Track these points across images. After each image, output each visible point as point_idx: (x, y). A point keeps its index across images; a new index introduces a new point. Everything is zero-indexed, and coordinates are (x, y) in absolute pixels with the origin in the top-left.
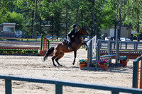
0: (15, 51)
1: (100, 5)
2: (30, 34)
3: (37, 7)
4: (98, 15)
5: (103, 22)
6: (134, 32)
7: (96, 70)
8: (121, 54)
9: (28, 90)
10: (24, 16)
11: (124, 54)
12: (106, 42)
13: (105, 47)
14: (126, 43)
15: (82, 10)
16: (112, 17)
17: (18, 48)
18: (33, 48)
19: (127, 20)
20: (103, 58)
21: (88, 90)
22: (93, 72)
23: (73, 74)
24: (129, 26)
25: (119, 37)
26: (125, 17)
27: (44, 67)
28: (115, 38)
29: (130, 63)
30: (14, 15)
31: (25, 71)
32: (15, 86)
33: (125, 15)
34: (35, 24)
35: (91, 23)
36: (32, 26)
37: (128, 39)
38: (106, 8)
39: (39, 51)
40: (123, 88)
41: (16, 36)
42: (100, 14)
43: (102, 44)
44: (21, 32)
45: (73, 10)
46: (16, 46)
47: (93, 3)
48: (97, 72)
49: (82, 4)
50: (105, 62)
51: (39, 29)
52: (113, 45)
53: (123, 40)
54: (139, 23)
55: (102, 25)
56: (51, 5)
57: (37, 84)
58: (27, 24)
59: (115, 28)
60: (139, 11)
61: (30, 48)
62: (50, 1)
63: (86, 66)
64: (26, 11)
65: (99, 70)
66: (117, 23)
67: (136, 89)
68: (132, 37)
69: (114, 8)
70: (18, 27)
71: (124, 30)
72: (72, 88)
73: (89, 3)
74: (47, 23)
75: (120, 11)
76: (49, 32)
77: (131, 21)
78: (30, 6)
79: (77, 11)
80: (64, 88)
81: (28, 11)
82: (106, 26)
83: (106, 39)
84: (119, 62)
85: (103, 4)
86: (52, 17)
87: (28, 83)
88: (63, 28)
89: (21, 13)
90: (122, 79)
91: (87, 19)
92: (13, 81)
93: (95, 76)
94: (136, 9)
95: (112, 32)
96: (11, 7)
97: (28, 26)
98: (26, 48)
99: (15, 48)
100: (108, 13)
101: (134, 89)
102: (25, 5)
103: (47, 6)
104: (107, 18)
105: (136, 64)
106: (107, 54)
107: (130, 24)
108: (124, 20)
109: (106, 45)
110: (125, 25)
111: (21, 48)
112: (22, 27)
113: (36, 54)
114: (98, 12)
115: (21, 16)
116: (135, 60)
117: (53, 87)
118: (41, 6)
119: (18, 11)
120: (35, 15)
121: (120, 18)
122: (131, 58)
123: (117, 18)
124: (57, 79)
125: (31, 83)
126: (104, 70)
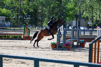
0: (5, 37)
1: (66, 3)
2: (16, 24)
3: (21, 5)
4: (64, 11)
5: (68, 16)
6: (90, 23)
7: (63, 50)
8: (81, 39)
9: (15, 65)
10: (12, 11)
11: (83, 39)
12: (70, 30)
13: (69, 33)
14: (84, 31)
15: (53, 7)
16: (74, 12)
17: (7, 34)
18: (18, 34)
19: (85, 14)
20: (68, 41)
21: (57, 64)
22: (61, 51)
23: (46, 53)
24: (87, 19)
25: (79, 26)
26: (83, 12)
27: (26, 48)
28: (76, 27)
29: (87, 45)
30: (4, 11)
31: (12, 51)
32: (5, 61)
33: (84, 11)
34: (19, 17)
35: (60, 16)
36: (18, 18)
37: (85, 28)
38: (70, 6)
39: (22, 36)
40: (82, 62)
41: (5, 26)
42: (66, 10)
43: (67, 32)
44: (9, 23)
45: (46, 7)
46: (6, 33)
47: (61, 2)
48: (63, 51)
49: (53, 3)
50: (69, 44)
51: (22, 21)
52: (75, 32)
53: (82, 28)
54: (93, 16)
55: (67, 18)
56: (31, 4)
57: (21, 60)
58: (14, 17)
59: (77, 20)
60: (93, 8)
61: (16, 34)
62: (30, 1)
63: (56, 47)
64: (13, 8)
65: (65, 50)
66: (77, 17)
67: (91, 63)
68: (88, 27)
69: (76, 6)
70: (7, 20)
71: (82, 21)
72: (46, 63)
73: (57, 2)
74: (28, 17)
75: (80, 8)
76: (30, 23)
77: (87, 15)
78: (16, 5)
79: (49, 8)
80: (40, 63)
81: (14, 8)
82: (70, 18)
83: (70, 28)
84: (79, 44)
85: (68, 3)
86: (32, 12)
87: (14, 60)
88: (40, 20)
89: (9, 9)
90: (81, 56)
91: (57, 14)
92: (4, 58)
93: (62, 54)
94: (91, 6)
95: (74, 23)
96: (2, 5)
97: (14, 19)
98: (13, 34)
99: (5, 34)
100: (71, 9)
101: (90, 63)
102: (12, 4)
103: (28, 5)
104: (71, 12)
105: (91, 46)
106: (71, 38)
107: (87, 17)
108: (82, 14)
109: (70, 32)
110: (84, 18)
111: (10, 34)
112: (10, 19)
113: (20, 39)
114: (64, 8)
115: (9, 11)
116: (90, 43)
117: (32, 62)
118: (24, 4)
119: (7, 8)
120: (19, 11)
121: (80, 12)
122: (87, 42)
123: (78, 13)
124: (35, 57)
125: (17, 59)
126: (69, 50)
